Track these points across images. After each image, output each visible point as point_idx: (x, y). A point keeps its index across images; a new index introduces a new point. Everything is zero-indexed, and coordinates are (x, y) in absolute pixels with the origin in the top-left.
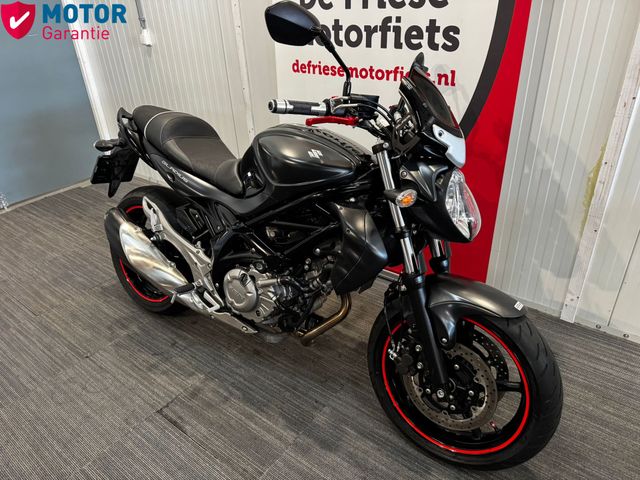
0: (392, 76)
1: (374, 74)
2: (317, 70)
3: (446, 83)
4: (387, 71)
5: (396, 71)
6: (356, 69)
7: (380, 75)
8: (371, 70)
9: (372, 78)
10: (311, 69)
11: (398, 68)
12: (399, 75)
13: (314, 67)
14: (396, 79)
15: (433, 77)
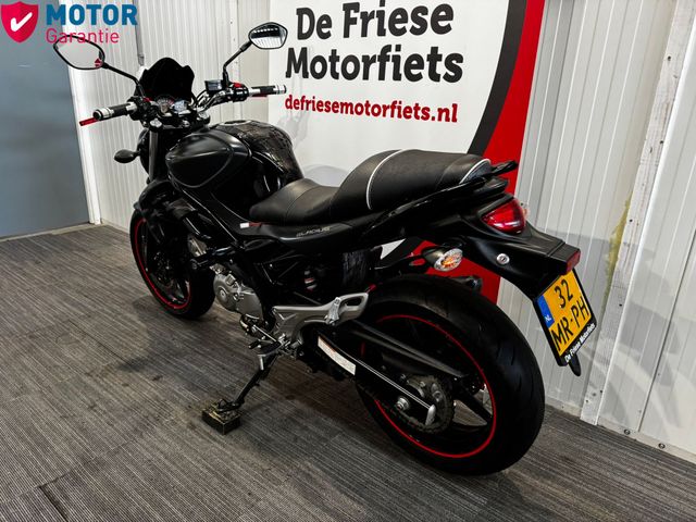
0: (389, 111)
1: (370, 110)
2: (311, 105)
3: (447, 119)
4: (384, 106)
5: (393, 106)
6: (351, 104)
7: (376, 110)
8: (368, 105)
9: (368, 114)
11: (395, 102)
12: (396, 111)
13: (308, 102)
14: (392, 116)
15: (434, 113)
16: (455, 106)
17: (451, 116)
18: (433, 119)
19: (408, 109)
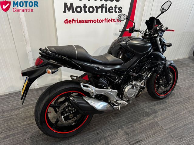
0: (104, 21)
1: (98, 21)
2: (76, 22)
3: (119, 22)
4: (103, 20)
5: (105, 20)
6: (92, 20)
7: (100, 21)
8: (98, 20)
9: (98, 22)
10: (74, 22)
11: (106, 19)
12: (106, 21)
13: (75, 21)
14: (105, 22)
15: (116, 20)
18: (115, 22)
19: (109, 20)
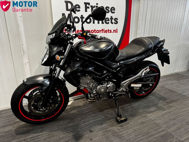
0: (101, 32)
1: (96, 31)
3: (115, 32)
6: (90, 30)
16: (117, 29)
17: (116, 31)
18: (112, 32)
